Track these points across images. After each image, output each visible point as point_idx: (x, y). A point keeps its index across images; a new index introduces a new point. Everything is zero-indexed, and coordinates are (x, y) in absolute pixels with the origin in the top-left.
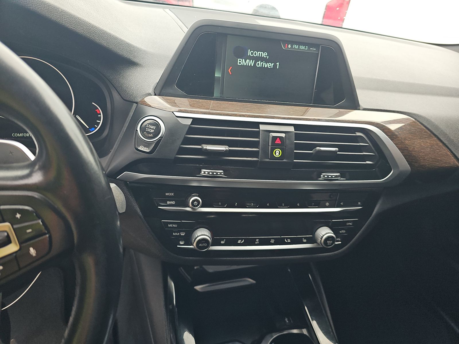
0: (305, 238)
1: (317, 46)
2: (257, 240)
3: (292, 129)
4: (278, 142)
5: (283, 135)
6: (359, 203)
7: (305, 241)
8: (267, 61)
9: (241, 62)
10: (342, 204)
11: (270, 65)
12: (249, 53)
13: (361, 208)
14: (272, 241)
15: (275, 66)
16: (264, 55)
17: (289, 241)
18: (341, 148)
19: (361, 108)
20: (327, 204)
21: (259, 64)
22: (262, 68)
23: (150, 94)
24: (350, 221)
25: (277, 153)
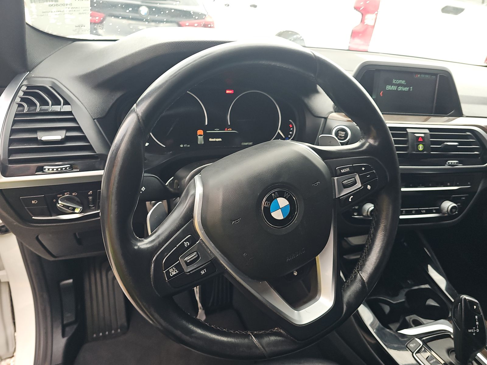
0: (435, 209)
1: (436, 75)
2: (404, 211)
3: (427, 131)
4: (420, 140)
5: (423, 135)
6: (469, 183)
7: (434, 211)
8: (404, 86)
9: (389, 88)
10: (458, 184)
11: (406, 89)
12: (394, 81)
13: (469, 186)
14: (414, 212)
15: (410, 89)
16: (403, 82)
17: (424, 211)
18: (461, 143)
19: (464, 116)
20: (449, 184)
21: (400, 88)
22: (401, 91)
23: (332, 112)
24: (463, 197)
25: (421, 147)
